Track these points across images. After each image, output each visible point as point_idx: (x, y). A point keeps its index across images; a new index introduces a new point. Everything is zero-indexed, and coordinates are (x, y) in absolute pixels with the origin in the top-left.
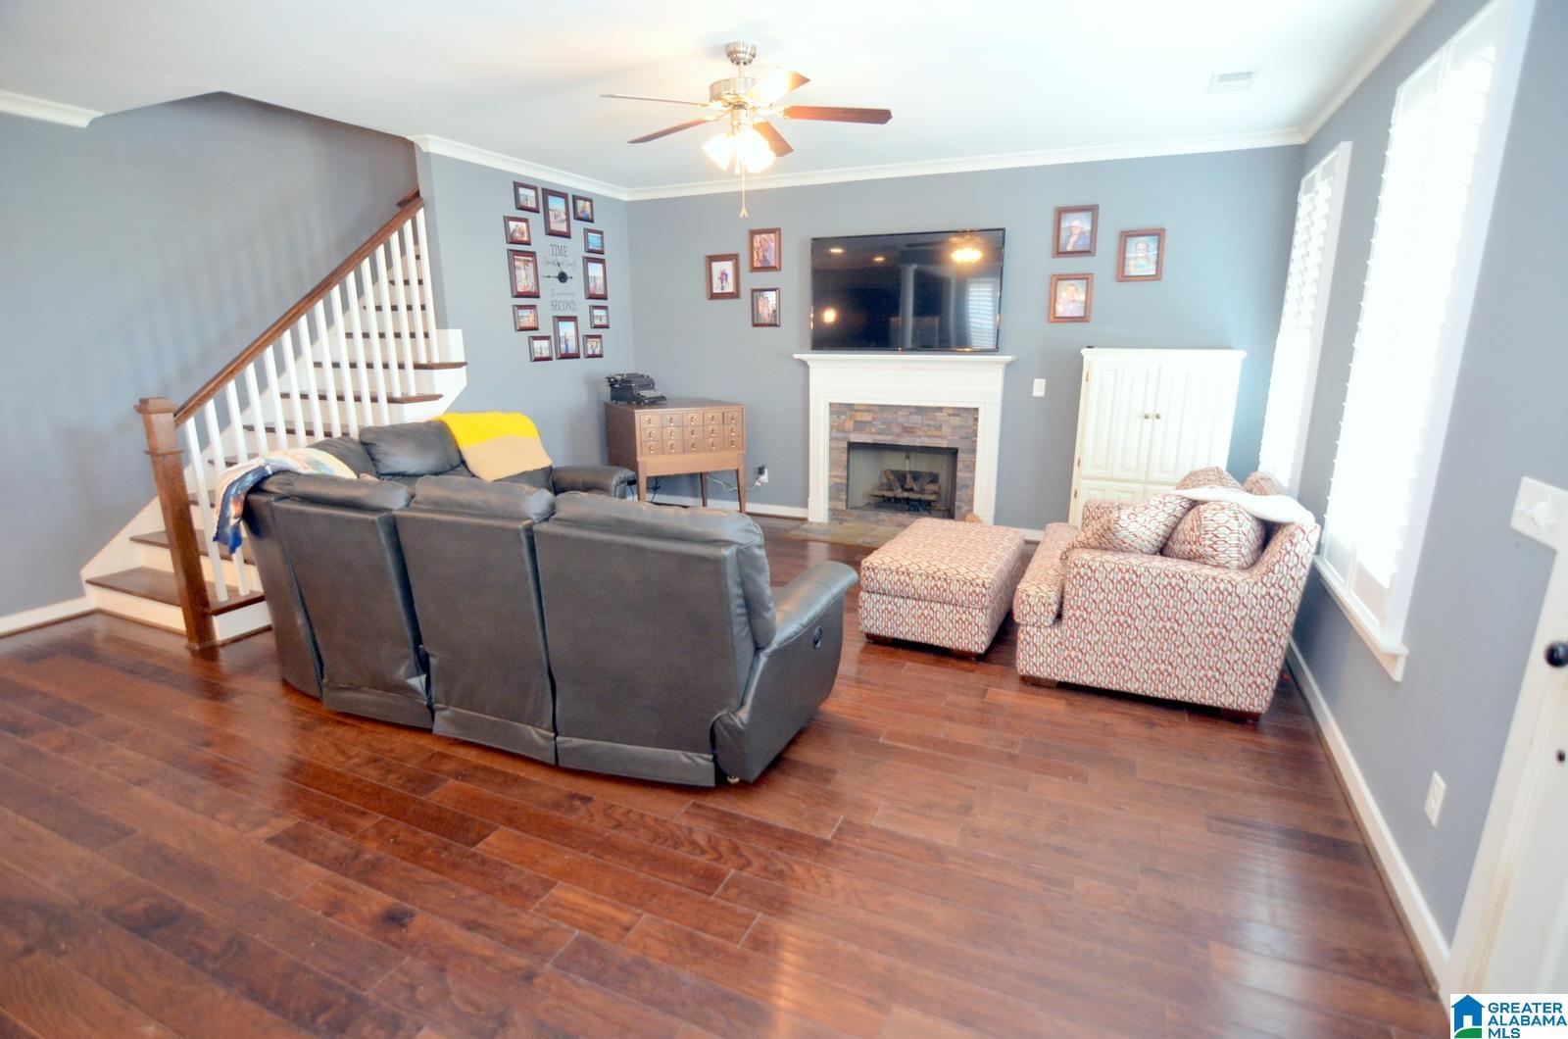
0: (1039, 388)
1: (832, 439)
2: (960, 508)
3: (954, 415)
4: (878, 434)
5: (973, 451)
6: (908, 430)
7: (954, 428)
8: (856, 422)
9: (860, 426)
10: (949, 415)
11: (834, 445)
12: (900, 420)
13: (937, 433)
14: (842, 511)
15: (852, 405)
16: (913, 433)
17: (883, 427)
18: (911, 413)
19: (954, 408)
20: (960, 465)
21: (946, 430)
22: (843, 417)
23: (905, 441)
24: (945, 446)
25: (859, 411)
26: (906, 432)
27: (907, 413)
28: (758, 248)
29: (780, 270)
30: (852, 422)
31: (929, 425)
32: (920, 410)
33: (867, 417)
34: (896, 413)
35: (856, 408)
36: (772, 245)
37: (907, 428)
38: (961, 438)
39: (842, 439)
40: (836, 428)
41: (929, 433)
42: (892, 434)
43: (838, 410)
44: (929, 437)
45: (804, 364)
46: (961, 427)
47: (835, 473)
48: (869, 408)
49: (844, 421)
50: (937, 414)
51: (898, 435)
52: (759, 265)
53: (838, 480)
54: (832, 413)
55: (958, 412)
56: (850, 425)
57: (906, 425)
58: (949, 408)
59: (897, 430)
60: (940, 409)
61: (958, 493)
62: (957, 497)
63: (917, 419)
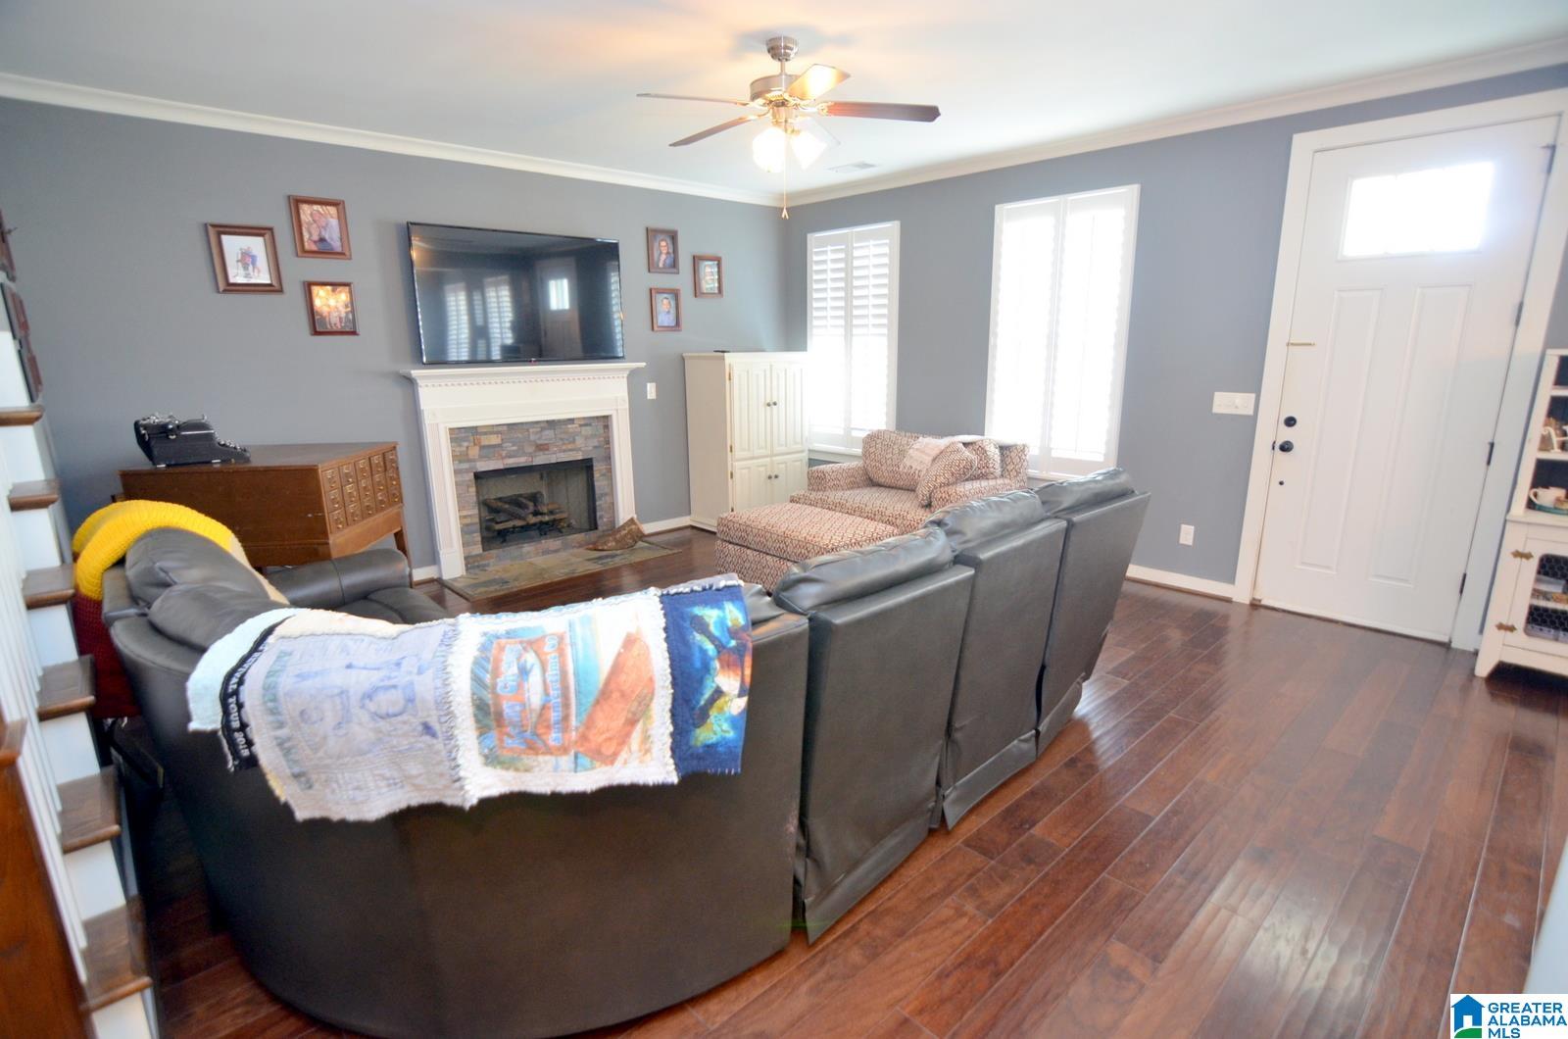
0: (651, 391)
1: (457, 472)
2: (601, 517)
3: (586, 425)
4: (510, 457)
5: (608, 458)
6: (542, 448)
7: (586, 438)
8: (482, 448)
9: (488, 451)
10: (581, 426)
11: (460, 479)
12: (532, 438)
13: (570, 447)
14: (477, 555)
15: (476, 427)
16: (547, 449)
17: (515, 448)
18: (543, 429)
19: (584, 418)
20: (596, 475)
21: (580, 442)
22: (466, 444)
23: (541, 459)
24: (580, 458)
25: (486, 433)
26: (541, 450)
27: (539, 430)
28: (309, 224)
29: (350, 259)
30: (477, 448)
31: (562, 439)
32: (551, 424)
33: (494, 440)
34: (528, 430)
35: (479, 430)
36: (334, 222)
37: (541, 445)
38: (595, 447)
39: (467, 471)
40: (458, 458)
41: (564, 447)
42: (524, 454)
43: (459, 435)
44: (564, 451)
45: (410, 382)
46: (593, 436)
47: (465, 513)
48: (493, 430)
49: (467, 447)
50: (570, 426)
51: (530, 455)
52: (314, 248)
53: (468, 521)
54: (452, 440)
55: (588, 422)
56: (474, 452)
57: (539, 442)
58: (579, 419)
59: (530, 449)
60: (571, 421)
61: (597, 503)
62: (598, 508)
63: (549, 433)
